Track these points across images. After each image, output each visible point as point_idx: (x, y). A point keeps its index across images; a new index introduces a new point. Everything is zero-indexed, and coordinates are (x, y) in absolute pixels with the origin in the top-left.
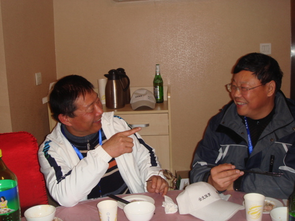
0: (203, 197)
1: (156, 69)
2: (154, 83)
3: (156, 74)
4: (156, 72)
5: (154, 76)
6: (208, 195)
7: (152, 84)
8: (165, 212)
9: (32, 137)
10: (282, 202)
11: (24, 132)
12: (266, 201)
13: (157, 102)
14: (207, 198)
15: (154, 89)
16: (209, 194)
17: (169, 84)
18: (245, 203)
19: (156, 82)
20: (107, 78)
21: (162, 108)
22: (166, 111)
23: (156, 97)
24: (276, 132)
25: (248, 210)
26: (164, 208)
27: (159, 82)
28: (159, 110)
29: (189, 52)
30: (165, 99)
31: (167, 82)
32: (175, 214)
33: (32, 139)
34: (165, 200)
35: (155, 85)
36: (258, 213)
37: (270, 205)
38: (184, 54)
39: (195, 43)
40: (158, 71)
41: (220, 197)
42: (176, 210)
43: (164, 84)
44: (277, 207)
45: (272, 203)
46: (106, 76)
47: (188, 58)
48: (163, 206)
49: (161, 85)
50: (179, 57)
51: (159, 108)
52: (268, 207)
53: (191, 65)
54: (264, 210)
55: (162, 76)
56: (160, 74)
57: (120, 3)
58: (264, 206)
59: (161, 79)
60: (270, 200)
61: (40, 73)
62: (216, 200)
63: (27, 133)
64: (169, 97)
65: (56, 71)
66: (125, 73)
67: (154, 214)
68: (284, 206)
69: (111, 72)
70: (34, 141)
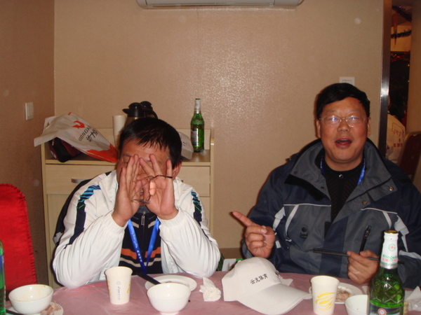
0: (257, 279)
1: (196, 105)
2: (192, 124)
3: (195, 112)
4: (195, 109)
5: (192, 115)
6: (263, 277)
7: (189, 126)
8: (203, 300)
9: (19, 191)
10: (362, 289)
11: (7, 185)
12: (339, 287)
13: (195, 151)
14: (262, 281)
15: (192, 133)
16: (265, 275)
17: (212, 126)
18: (311, 290)
19: (195, 123)
20: (126, 115)
21: (202, 159)
22: (208, 164)
23: (194, 144)
24: (369, 192)
25: (316, 298)
26: (202, 294)
27: (198, 123)
28: (197, 162)
29: (242, 84)
30: (206, 147)
31: (210, 124)
32: (217, 302)
33: (19, 196)
34: (204, 283)
35: (193, 128)
36: (330, 302)
37: (346, 292)
38: (235, 86)
39: (251, 72)
40: (198, 108)
41: (280, 281)
42: (219, 297)
43: (205, 127)
44: (354, 295)
45: (348, 290)
46: (125, 111)
47: (241, 92)
48: (200, 291)
49: (202, 128)
50: (228, 90)
51: (197, 159)
52: (342, 295)
53: (244, 101)
54: (337, 299)
55: (203, 115)
56: (200, 112)
57: (149, 11)
58: (337, 294)
59: (202, 119)
60: (345, 287)
61: (31, 104)
62: (274, 283)
63: (12, 186)
64: (212, 144)
65: (53, 102)
66: (151, 108)
67: (189, 301)
68: (364, 293)
69: (133, 106)
70: (21, 198)
